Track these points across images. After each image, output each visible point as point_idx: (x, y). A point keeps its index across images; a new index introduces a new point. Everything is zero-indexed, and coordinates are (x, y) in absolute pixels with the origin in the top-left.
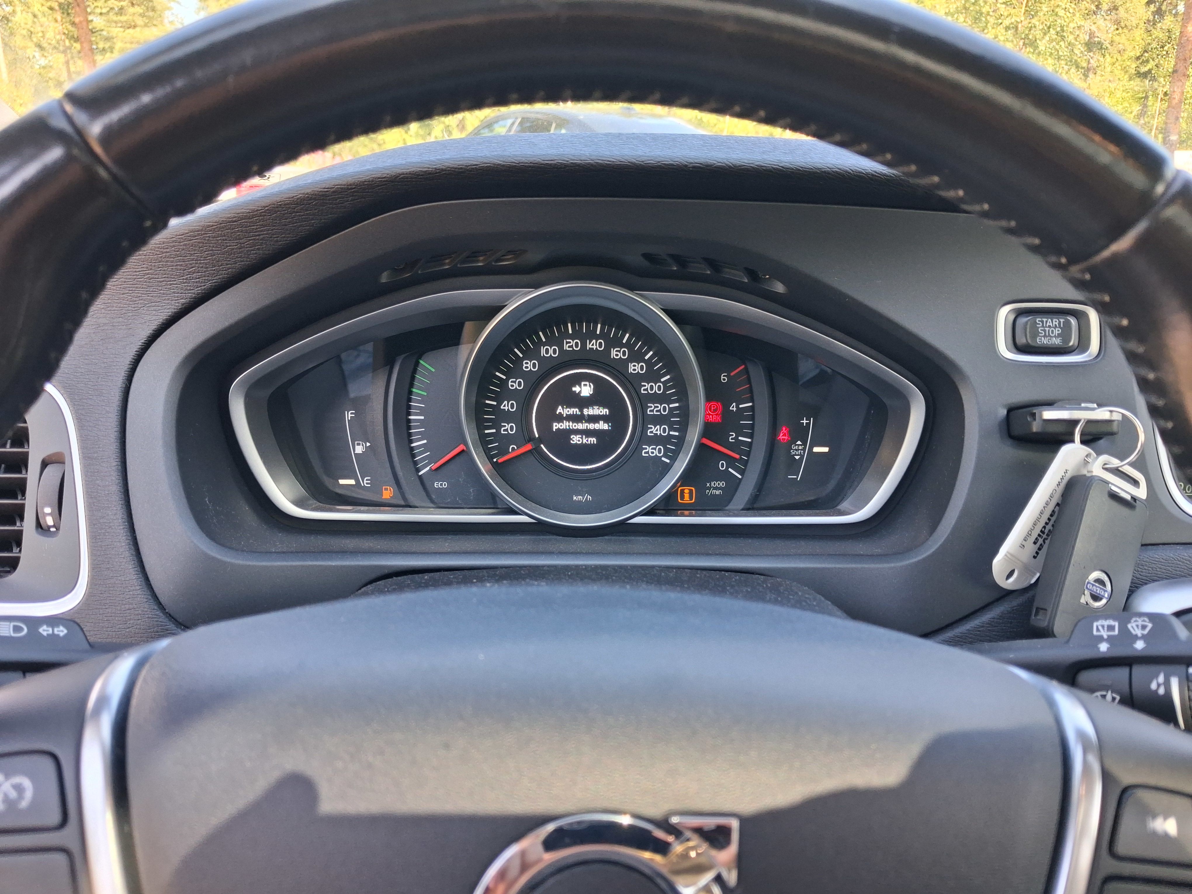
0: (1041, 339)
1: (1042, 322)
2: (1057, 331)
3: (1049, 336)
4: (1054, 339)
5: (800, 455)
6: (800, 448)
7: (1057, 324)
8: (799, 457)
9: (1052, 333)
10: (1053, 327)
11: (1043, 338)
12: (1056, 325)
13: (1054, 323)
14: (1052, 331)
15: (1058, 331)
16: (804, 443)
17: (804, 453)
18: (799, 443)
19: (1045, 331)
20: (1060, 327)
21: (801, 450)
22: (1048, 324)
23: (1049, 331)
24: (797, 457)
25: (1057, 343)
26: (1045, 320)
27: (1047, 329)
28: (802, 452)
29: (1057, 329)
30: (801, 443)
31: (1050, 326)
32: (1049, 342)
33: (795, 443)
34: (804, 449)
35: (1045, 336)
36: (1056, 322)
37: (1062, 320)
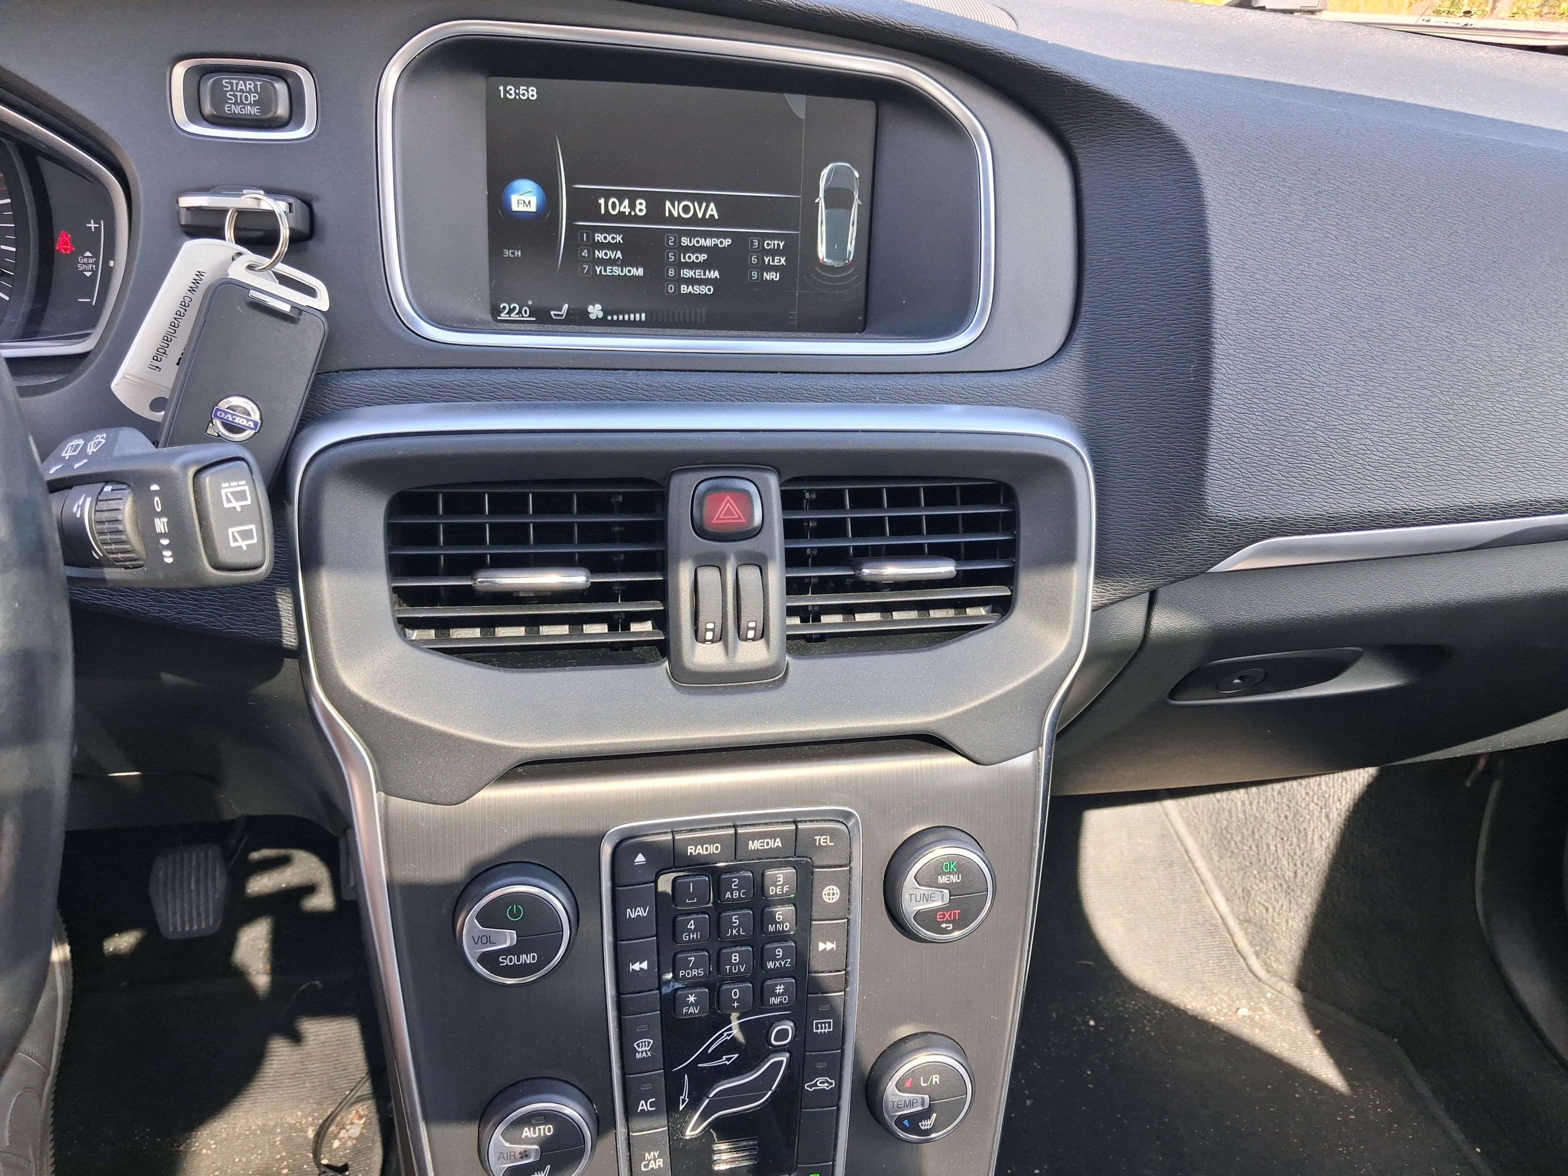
0: (231, 107)
1: (231, 84)
2: (252, 98)
3: (242, 103)
4: (249, 107)
5: (92, 270)
6: (91, 261)
7: (252, 87)
8: (91, 273)
9: (246, 100)
10: (247, 92)
11: (233, 106)
12: (250, 89)
13: (248, 86)
14: (246, 97)
15: (254, 97)
16: (96, 255)
17: (97, 268)
18: (88, 254)
19: (236, 96)
20: (256, 92)
21: (92, 263)
22: (239, 87)
23: (241, 96)
24: (88, 274)
25: (253, 113)
26: (235, 82)
27: (239, 94)
28: (94, 266)
29: (252, 95)
30: (91, 255)
31: (242, 90)
32: (242, 111)
33: (82, 254)
34: (96, 263)
35: (236, 103)
36: (250, 85)
37: (259, 83)
